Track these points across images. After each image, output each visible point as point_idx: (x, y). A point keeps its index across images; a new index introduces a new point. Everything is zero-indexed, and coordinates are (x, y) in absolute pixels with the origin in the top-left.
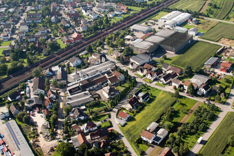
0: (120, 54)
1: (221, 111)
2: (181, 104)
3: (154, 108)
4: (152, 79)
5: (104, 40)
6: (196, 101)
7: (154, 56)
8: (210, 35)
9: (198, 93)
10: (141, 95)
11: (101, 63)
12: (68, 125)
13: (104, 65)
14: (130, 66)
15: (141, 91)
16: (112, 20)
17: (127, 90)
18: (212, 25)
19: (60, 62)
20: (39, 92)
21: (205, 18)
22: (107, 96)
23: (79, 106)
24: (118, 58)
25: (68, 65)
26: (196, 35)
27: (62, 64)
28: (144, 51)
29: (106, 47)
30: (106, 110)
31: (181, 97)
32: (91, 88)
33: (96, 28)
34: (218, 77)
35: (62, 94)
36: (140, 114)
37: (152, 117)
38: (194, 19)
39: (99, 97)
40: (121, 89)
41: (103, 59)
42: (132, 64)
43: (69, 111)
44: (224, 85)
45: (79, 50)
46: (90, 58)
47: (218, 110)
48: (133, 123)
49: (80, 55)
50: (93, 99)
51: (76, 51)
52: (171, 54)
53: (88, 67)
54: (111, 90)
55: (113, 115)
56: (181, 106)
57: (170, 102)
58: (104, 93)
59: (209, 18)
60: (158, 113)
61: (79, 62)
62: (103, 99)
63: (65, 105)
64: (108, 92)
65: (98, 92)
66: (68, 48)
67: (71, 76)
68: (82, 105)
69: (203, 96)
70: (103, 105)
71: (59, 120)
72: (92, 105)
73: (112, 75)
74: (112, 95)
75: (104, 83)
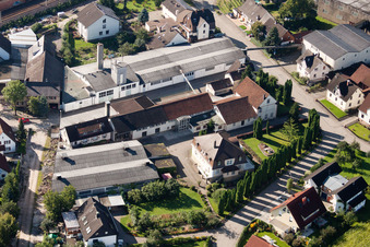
0: (266, 17)
10: (335, 183)
11: (194, 39)
13: (205, 50)
14: (301, 69)
15: (335, 170)
17: (284, 159)
19: (39, 16)
22: (208, 170)
23: (102, 194)
24: (259, 32)
25: (71, 30)
27: (48, 23)
28: (357, 17)
30: (201, 223)
32: (151, 131)
35: (40, 138)
39: (178, 170)
40: (260, 151)
41: (203, 27)
42: (310, 61)
43: (61, 208)
46: (153, 15)
50: (152, 174)
53: (142, 49)
54: (225, 150)
55: (225, 244)
58: (198, 158)
61: (113, 24)
62: (190, 178)
63: (47, 180)
64: (213, 153)
65: (174, 149)
67: (80, 76)
68: (113, 192)
70: (189, 202)
71: (22, 236)
72: (150, 197)
73: (231, 92)
74: (226, 169)
75: (201, 118)
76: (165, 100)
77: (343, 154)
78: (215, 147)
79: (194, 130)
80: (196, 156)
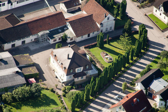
15: (158, 75)
22: (63, 77)
32: (18, 43)
39: (40, 76)
40: (103, 59)
50: (21, 80)
54: (76, 60)
62: (49, 82)
64: (67, 66)
65: (37, 58)
72: (19, 98)
73: (79, 10)
74: (77, 75)
75: (57, 32)
76: (28, 17)
78: (69, 58)
79: (51, 41)
80: (54, 64)
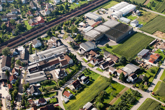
0: (72, 40)
1: (142, 97)
2: (113, 88)
3: (92, 90)
4: (94, 65)
5: (62, 25)
6: (125, 87)
7: (100, 44)
8: (148, 27)
9: (127, 80)
10: (83, 78)
11: (57, 46)
12: (25, 98)
13: (59, 49)
15: (83, 75)
16: (71, 5)
17: (74, 73)
18: (152, 17)
20: (6, 69)
21: (147, 10)
22: (57, 77)
23: (35, 84)
24: (71, 43)
25: (31, 45)
26: (137, 26)
27: (26, 44)
28: (92, 39)
29: (63, 31)
30: (55, 88)
31: (114, 82)
32: (46, 68)
33: (57, 13)
34: (146, 67)
35: (24, 72)
36: (80, 94)
37: (89, 97)
38: (138, 11)
39: (52, 77)
40: (69, 71)
41: (59, 44)
42: (81, 50)
43: (27, 88)
44: (149, 74)
45: (41, 33)
46: (49, 41)
47: (140, 96)
48: (74, 101)
49: (41, 37)
50: (46, 78)
51: (39, 34)
52: (113, 43)
53: (46, 49)
54: (61, 72)
55: (60, 92)
56: (112, 90)
57: (105, 86)
59: (150, 11)
60: (94, 94)
61: (40, 44)
62: (54, 79)
63: (24, 81)
64: (58, 73)
65: (51, 72)
66: (33, 30)
67: (32, 57)
68: (38, 83)
69: (130, 83)
70: (53, 84)
71: (19, 94)
72: (45, 83)
73: (64, 58)
74: (61, 76)
75: (57, 65)
76: (50, 61)
77: (86, 71)
79: (55, 67)
80: (55, 74)
